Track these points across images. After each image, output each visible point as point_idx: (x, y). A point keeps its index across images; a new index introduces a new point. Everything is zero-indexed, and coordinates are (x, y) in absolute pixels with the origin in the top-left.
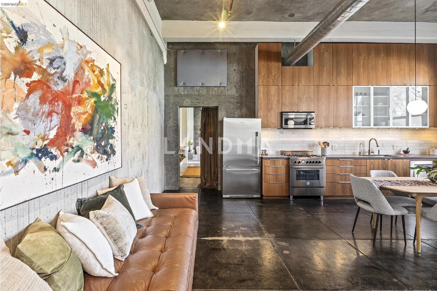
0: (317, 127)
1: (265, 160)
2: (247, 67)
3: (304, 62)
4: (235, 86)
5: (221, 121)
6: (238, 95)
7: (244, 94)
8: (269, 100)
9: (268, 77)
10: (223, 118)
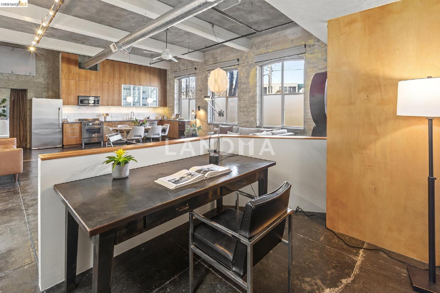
0: (102, 105)
1: (65, 124)
2: (53, 65)
3: (95, 68)
4: (43, 77)
5: (30, 100)
6: (45, 83)
7: (50, 82)
8: (70, 88)
9: (69, 74)
10: (32, 98)
